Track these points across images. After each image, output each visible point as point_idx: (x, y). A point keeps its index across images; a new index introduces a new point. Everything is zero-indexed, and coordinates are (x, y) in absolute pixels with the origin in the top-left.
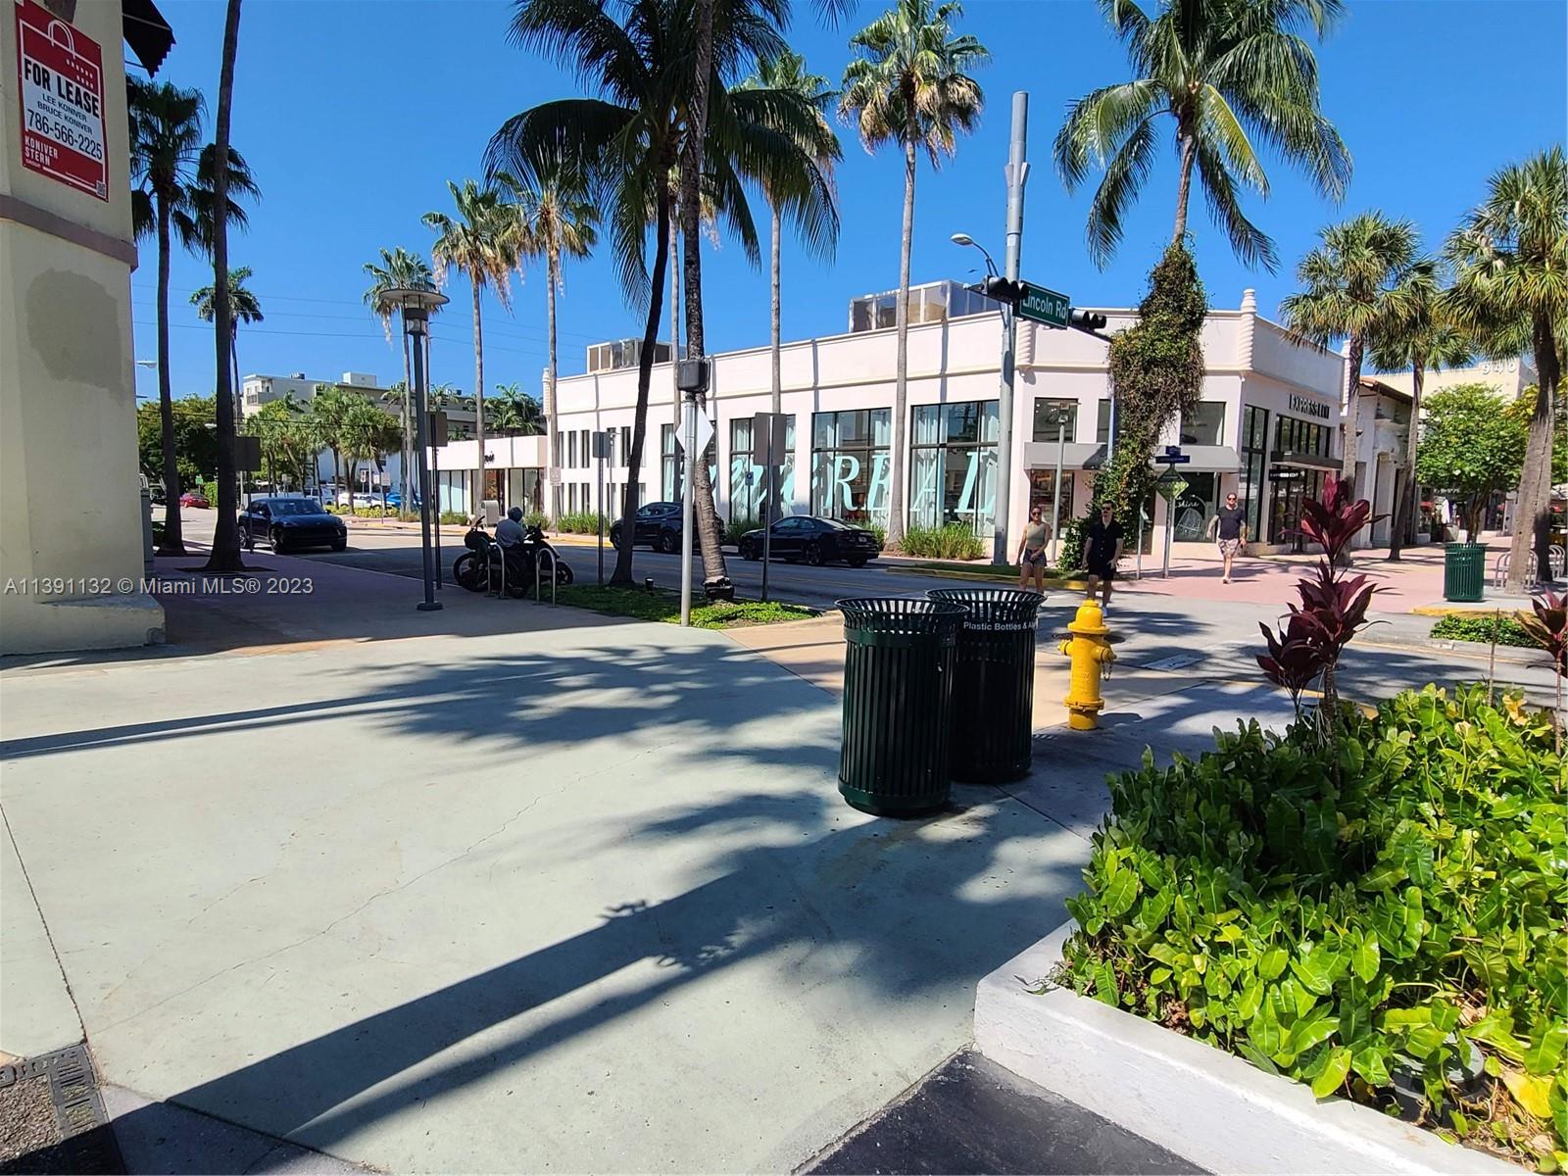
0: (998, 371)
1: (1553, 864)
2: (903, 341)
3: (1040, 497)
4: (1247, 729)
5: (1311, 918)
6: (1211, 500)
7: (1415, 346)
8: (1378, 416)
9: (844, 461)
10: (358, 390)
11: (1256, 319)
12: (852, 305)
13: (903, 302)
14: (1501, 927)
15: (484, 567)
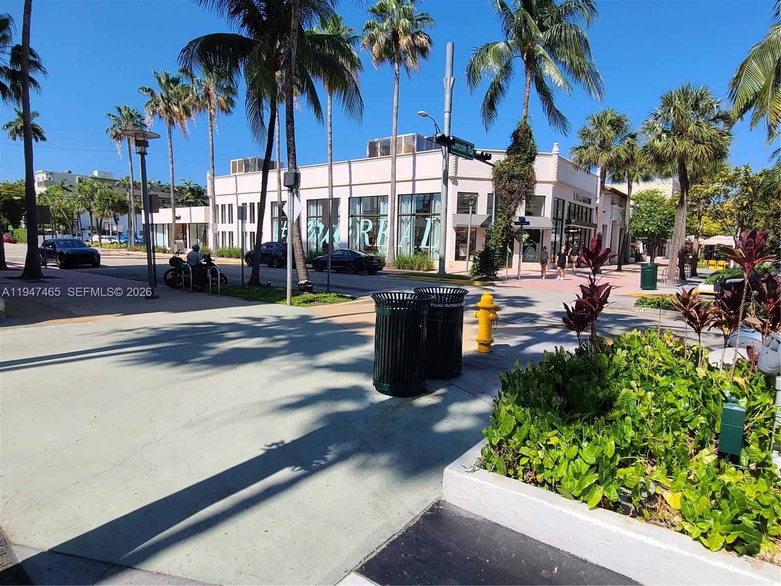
0: (440, 178)
1: (683, 405)
2: (394, 163)
3: (461, 240)
4: (559, 351)
5: (587, 431)
6: (539, 242)
7: (628, 172)
8: (613, 204)
9: (365, 222)
10: (103, 180)
11: (559, 157)
12: (368, 144)
13: (394, 143)
14: (662, 432)
15: (180, 276)
